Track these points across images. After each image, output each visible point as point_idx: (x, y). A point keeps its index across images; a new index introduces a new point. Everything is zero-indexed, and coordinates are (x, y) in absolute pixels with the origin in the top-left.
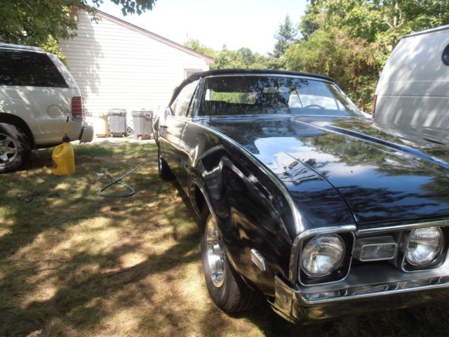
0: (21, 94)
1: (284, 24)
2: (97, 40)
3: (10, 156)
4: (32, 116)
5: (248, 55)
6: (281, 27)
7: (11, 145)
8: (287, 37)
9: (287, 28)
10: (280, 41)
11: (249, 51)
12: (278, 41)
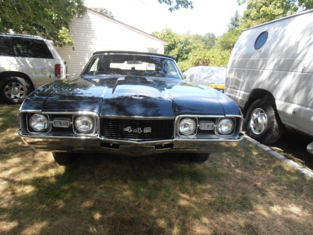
0: (28, 62)
1: (234, 16)
2: (93, 29)
3: (21, 95)
4: (34, 75)
5: (213, 38)
6: (232, 18)
7: (22, 89)
8: (236, 26)
9: (236, 19)
10: (230, 29)
11: (213, 35)
12: (229, 28)
